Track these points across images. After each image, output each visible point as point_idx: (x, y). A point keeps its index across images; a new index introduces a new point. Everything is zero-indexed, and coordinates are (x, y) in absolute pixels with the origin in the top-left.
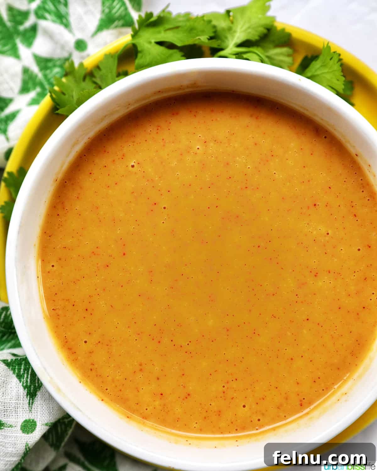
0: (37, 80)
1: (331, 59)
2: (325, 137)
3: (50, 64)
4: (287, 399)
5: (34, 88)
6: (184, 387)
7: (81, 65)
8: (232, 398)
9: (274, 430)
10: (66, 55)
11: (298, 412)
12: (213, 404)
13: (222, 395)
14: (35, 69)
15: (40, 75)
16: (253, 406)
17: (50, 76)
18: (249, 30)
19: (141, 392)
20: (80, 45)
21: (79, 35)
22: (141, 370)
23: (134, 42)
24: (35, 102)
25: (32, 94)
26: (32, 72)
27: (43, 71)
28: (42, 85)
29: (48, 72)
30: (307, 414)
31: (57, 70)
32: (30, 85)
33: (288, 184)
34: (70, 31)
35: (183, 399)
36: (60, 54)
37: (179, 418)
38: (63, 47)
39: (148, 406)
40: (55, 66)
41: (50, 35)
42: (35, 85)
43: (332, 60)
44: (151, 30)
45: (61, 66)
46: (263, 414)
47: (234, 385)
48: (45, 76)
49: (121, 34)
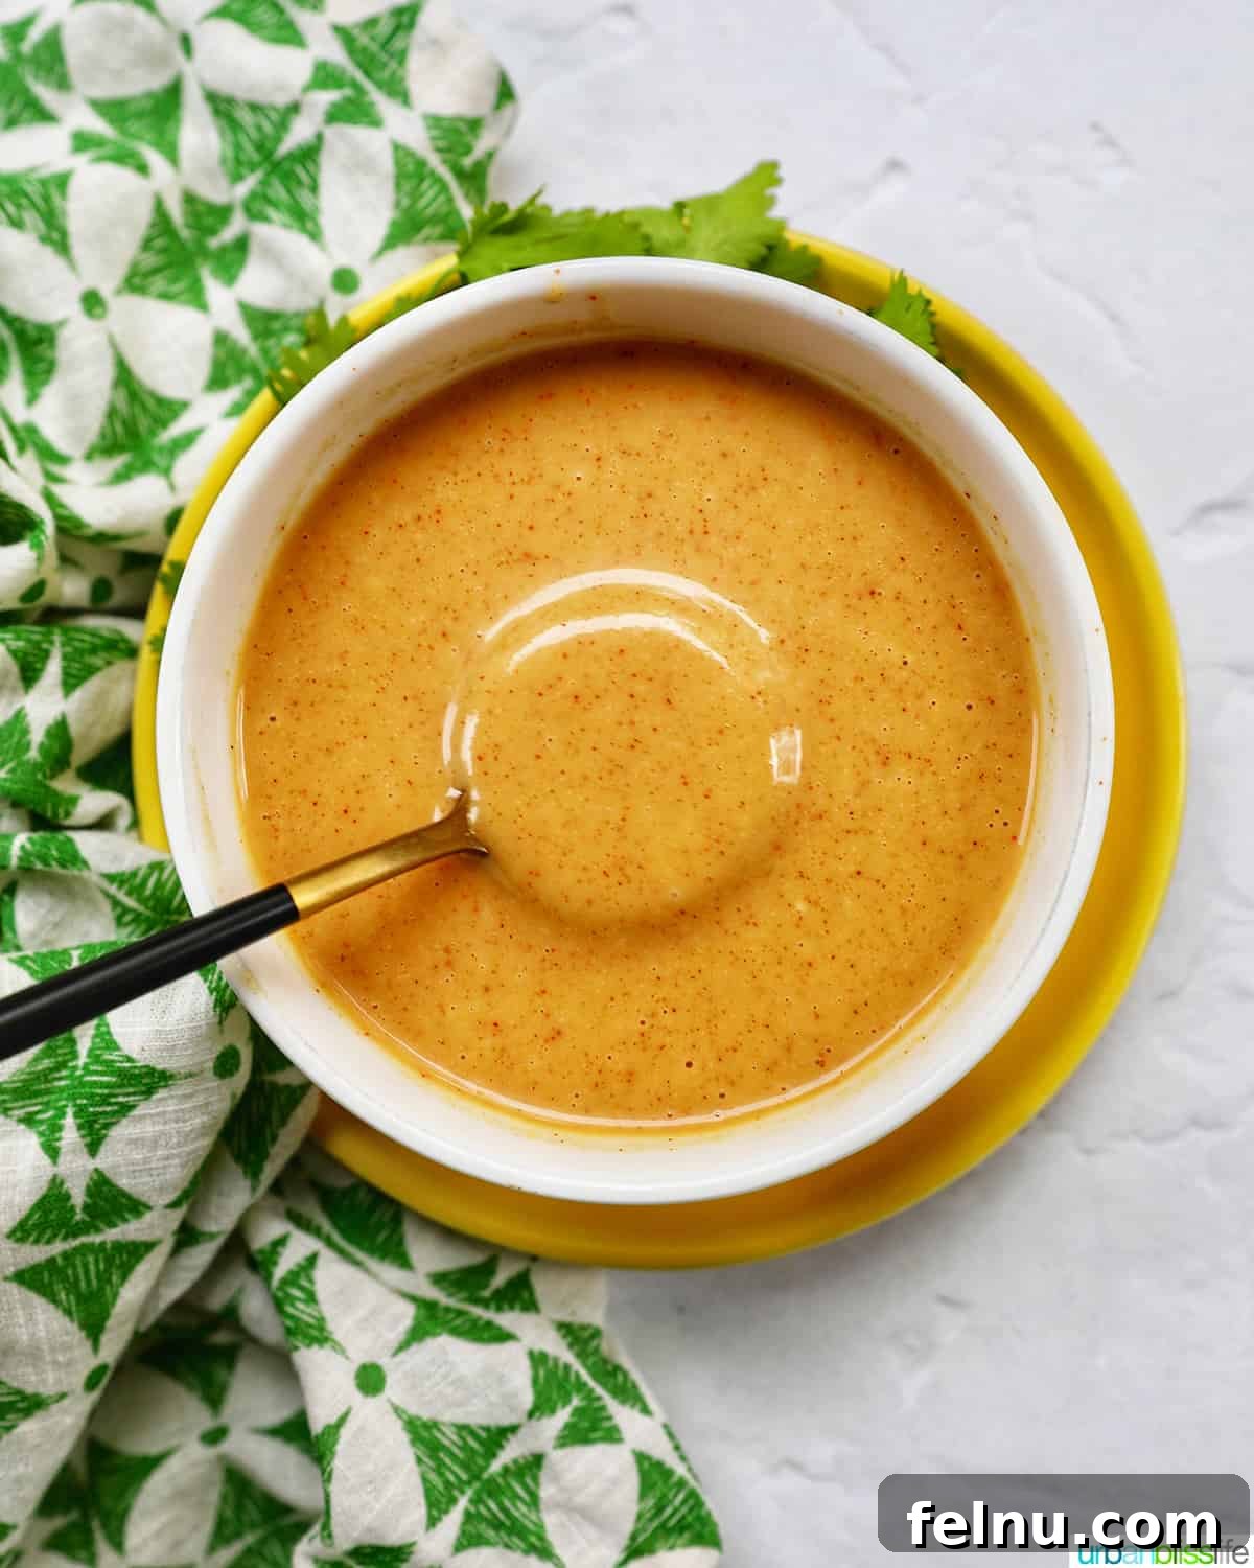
0: (247, 360)
1: (908, 309)
2: (896, 452)
3: (276, 325)
4: (789, 1050)
5: (239, 379)
6: (547, 1016)
7: (344, 320)
8: (662, 1048)
9: (757, 1118)
10: (312, 303)
11: (810, 1078)
12: (616, 1056)
13: (636, 1038)
14: (241, 335)
15: (253, 350)
16: (711, 1065)
17: (275, 352)
18: (727, 247)
19: (450, 1013)
20: (345, 281)
21: (343, 260)
22: (449, 963)
23: (464, 268)
24: (237, 410)
25: (234, 393)
26: (235, 342)
27: (260, 340)
28: (255, 372)
29: (271, 342)
30: (835, 1082)
31: (291, 339)
32: (230, 372)
33: (809, 539)
34: (323, 248)
35: (546, 1041)
36: (296, 301)
37: (536, 1083)
38: (305, 286)
39: (466, 1048)
40: (286, 329)
41: (275, 258)
42: (241, 372)
43: (911, 311)
44: (504, 242)
45: (300, 330)
46: (732, 1083)
47: (668, 1020)
48: (265, 352)
49: (436, 256)
